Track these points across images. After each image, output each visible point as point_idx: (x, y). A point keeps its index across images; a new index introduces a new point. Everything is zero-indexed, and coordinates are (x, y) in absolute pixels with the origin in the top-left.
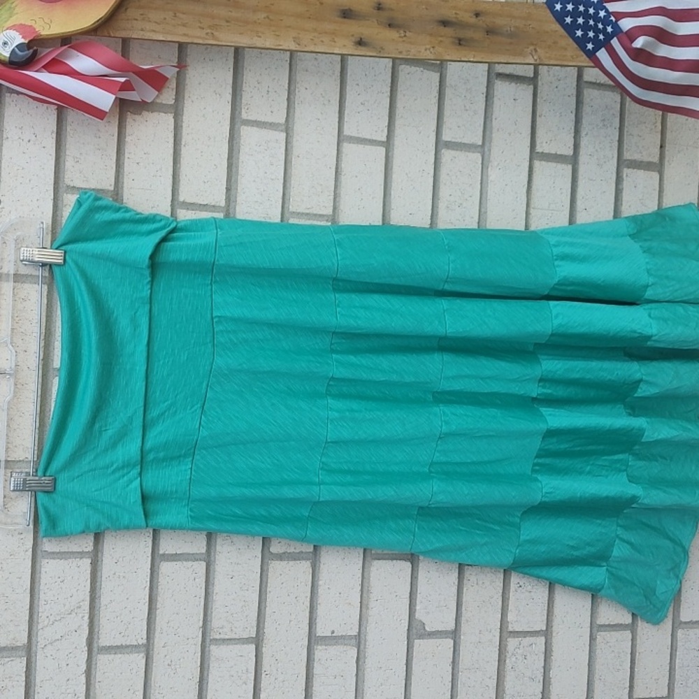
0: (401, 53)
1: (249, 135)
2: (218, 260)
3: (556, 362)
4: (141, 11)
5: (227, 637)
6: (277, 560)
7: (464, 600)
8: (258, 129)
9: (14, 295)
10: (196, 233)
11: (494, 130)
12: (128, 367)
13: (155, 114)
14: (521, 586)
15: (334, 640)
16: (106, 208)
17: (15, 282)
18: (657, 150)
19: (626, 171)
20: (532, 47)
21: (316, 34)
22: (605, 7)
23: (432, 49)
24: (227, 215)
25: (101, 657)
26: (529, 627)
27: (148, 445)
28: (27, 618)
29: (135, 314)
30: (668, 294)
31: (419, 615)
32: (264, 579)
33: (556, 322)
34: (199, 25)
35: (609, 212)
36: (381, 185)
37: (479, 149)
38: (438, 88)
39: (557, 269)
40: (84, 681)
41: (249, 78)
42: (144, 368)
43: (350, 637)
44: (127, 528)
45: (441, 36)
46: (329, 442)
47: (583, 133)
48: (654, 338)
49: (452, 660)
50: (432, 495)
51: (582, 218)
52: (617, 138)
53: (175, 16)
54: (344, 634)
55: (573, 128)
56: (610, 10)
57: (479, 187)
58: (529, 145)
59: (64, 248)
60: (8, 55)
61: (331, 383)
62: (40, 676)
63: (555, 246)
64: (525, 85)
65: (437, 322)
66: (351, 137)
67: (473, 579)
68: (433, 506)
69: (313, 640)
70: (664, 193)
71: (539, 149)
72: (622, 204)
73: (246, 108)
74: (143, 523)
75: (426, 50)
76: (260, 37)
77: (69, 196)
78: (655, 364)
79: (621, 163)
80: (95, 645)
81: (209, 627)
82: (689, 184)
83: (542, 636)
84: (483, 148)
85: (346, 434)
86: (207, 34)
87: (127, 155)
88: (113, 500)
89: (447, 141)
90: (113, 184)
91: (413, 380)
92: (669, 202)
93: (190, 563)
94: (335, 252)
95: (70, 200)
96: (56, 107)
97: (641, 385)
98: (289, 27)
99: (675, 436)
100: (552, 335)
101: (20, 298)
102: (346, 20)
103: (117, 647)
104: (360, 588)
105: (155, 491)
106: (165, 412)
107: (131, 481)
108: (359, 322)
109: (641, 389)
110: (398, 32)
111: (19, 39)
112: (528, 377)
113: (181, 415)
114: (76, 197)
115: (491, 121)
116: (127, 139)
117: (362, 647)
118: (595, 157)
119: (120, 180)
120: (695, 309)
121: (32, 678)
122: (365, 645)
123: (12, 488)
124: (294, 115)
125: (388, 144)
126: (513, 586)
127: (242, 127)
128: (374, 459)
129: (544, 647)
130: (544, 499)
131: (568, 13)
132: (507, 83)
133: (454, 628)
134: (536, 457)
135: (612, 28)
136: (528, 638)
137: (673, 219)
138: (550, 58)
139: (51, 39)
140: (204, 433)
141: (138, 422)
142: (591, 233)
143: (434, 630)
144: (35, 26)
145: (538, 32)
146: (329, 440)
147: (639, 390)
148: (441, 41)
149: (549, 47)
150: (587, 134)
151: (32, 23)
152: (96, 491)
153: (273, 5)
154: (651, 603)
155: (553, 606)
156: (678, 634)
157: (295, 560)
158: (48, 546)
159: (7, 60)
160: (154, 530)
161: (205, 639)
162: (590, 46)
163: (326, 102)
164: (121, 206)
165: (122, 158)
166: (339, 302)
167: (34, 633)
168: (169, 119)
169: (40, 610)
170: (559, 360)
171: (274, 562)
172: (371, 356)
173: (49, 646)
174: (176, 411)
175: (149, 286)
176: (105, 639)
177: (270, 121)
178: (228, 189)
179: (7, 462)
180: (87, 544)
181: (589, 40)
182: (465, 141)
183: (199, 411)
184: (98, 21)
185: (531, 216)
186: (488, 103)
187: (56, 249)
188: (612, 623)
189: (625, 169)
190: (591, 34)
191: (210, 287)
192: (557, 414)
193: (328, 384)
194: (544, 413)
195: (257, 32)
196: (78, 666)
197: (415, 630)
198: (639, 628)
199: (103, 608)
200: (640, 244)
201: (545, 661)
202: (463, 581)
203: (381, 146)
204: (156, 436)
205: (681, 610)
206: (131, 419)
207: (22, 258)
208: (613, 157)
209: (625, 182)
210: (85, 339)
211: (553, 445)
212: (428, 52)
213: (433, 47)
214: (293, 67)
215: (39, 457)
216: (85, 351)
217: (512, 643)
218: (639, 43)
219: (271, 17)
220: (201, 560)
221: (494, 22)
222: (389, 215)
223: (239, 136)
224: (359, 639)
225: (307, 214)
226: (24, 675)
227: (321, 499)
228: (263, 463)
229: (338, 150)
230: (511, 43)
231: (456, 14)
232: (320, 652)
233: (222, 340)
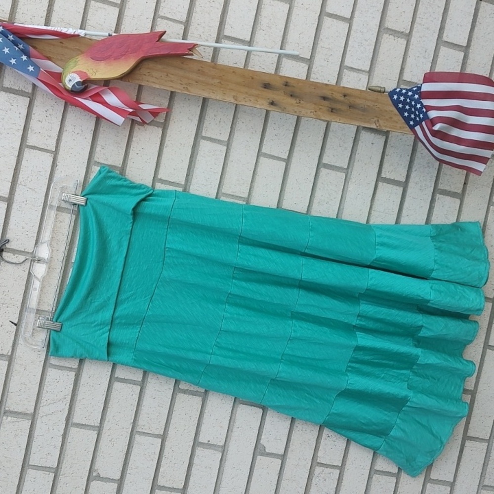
0: (295, 112)
1: (204, 145)
2: (172, 216)
3: (370, 306)
4: (148, 71)
5: (145, 431)
6: (182, 393)
7: (292, 438)
8: (210, 143)
9: (56, 218)
10: (163, 199)
11: (356, 161)
12: (112, 269)
13: (152, 127)
14: (329, 437)
15: (208, 446)
16: (113, 177)
17: (58, 211)
18: (461, 186)
19: (438, 196)
20: (376, 119)
21: (247, 95)
22: (421, 102)
23: (314, 113)
24: (184, 190)
25: (72, 428)
26: (331, 462)
27: (117, 314)
28: (35, 399)
29: (121, 239)
30: (446, 277)
31: (263, 441)
32: (173, 403)
33: (370, 282)
34: (180, 82)
35: (423, 219)
36: (279, 184)
37: (345, 171)
38: (324, 132)
39: (376, 251)
40: (61, 440)
41: (210, 113)
42: (121, 271)
43: (219, 446)
44: (97, 359)
45: (322, 106)
46: (222, 331)
47: (414, 170)
48: (431, 302)
49: (278, 472)
50: (278, 373)
51: (404, 221)
52: (436, 175)
53: (167, 75)
54: (215, 444)
55: (408, 165)
56: (424, 104)
57: (341, 193)
58: (377, 172)
59: (87, 196)
60: (71, 87)
61: (229, 296)
62: (37, 432)
63: (379, 237)
64: (381, 136)
65: (297, 271)
66: (266, 154)
67: (300, 426)
68: (278, 379)
69: (196, 443)
70: (462, 213)
71: (383, 175)
72: (432, 216)
73: (206, 129)
74: (106, 358)
75: (311, 112)
76: (214, 93)
77: (96, 167)
78: (433, 317)
79: (436, 190)
80: (71, 421)
81: (136, 423)
82: (480, 209)
83: (338, 469)
84: (347, 171)
85: (232, 327)
86: (184, 88)
87: (132, 148)
88: (92, 342)
89: (324, 164)
90: (121, 163)
91: (279, 302)
92: (463, 219)
93: (131, 386)
94: (241, 221)
95: (96, 169)
96: (96, 116)
97: (423, 329)
98: (232, 89)
99: (438, 363)
100: (367, 289)
101: (59, 220)
102: (265, 90)
103: (83, 425)
104: (229, 418)
105: (116, 341)
106: (130, 297)
107: (103, 333)
108: (250, 264)
109: (423, 331)
110: (296, 100)
111: (78, 79)
112: (351, 313)
113: (138, 301)
114: (99, 168)
115: (355, 155)
116: (133, 139)
117: (225, 453)
118: (419, 185)
119: (126, 162)
120: (462, 288)
121: (33, 432)
122: (227, 452)
123: (37, 326)
124: (233, 137)
125: (288, 161)
126: (324, 436)
127: (201, 140)
128: (248, 345)
129: (338, 476)
130: (347, 387)
131: (400, 102)
132: (369, 133)
133: (283, 454)
134: (349, 362)
135: (423, 115)
136: (328, 469)
137: (463, 230)
138: (386, 127)
139: (96, 81)
140: (150, 313)
141: (113, 300)
142: (406, 232)
143: (270, 452)
144: (87, 73)
145: (381, 110)
146: (222, 329)
147: (421, 332)
148: (321, 109)
149: (387, 120)
150: (416, 170)
151: (86, 71)
152: (83, 335)
153: (224, 76)
154: (410, 464)
155: (348, 452)
156: (427, 486)
157: (193, 395)
158: (53, 361)
159: (70, 89)
160: (114, 364)
161: (133, 430)
162: (412, 123)
163: (254, 132)
164: (123, 177)
165: (129, 149)
166: (241, 250)
167: (38, 408)
168: (159, 131)
169: (43, 396)
170: (372, 305)
171: (180, 394)
172: (255, 284)
173: (45, 417)
174: (136, 298)
175: (131, 225)
176: (76, 419)
177: (219, 139)
178: (188, 175)
179: (38, 310)
180: (75, 364)
181: (412, 119)
182: (337, 164)
183: (149, 300)
184: (123, 74)
185: (371, 215)
186: (355, 144)
187: (83, 196)
188: (384, 470)
189: (438, 195)
190: (413, 116)
191: (166, 230)
192: (366, 337)
193: (228, 297)
194: (357, 335)
195: (213, 90)
196: (59, 431)
197: (258, 450)
198: (402, 478)
199: (78, 401)
200: (435, 243)
201: (337, 484)
202: (293, 427)
203: (283, 161)
204: (122, 310)
205: (432, 471)
206: (109, 298)
207: (63, 199)
208: (431, 186)
209: (436, 203)
210: (91, 249)
211: (361, 356)
212: (312, 114)
213: (316, 111)
214: (238, 109)
215: (56, 310)
216: (89, 256)
217: (318, 470)
218: (437, 127)
219: (222, 83)
220: (138, 385)
221: (355, 101)
222: (282, 203)
223: (199, 145)
224: (224, 448)
225: (233, 195)
226: (28, 430)
227: (211, 363)
228: (182, 336)
229: (257, 160)
230: (363, 115)
231: (332, 93)
232: (199, 451)
233: (168, 261)
